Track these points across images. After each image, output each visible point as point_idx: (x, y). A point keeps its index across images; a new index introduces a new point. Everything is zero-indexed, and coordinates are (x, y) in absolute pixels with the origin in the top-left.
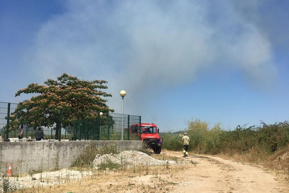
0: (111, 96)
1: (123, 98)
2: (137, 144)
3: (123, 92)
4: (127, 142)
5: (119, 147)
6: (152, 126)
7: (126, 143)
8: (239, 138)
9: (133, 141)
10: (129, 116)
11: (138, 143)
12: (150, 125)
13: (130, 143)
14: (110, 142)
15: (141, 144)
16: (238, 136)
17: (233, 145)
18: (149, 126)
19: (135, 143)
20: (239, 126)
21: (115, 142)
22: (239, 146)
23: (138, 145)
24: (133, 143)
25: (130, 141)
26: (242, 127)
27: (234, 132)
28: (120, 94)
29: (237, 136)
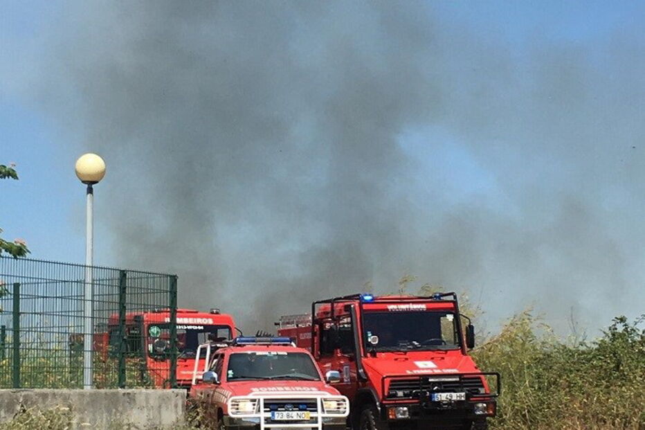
0: (15, 177)
1: (90, 191)
2: (160, 407)
3: (91, 163)
4: (115, 394)
5: (82, 420)
6: (210, 322)
7: (113, 401)
8: (623, 377)
9: (143, 390)
10: (123, 274)
11: (164, 400)
12: (202, 317)
13: (131, 399)
14: (45, 396)
15: (176, 406)
16: (618, 367)
17: (596, 407)
18: (199, 321)
19: (151, 402)
20: (622, 320)
21: (66, 398)
22: (622, 410)
23: (163, 410)
24: (140, 399)
25: (127, 390)
26: (637, 326)
27: (602, 348)
28: (77, 173)
29: (612, 366)
